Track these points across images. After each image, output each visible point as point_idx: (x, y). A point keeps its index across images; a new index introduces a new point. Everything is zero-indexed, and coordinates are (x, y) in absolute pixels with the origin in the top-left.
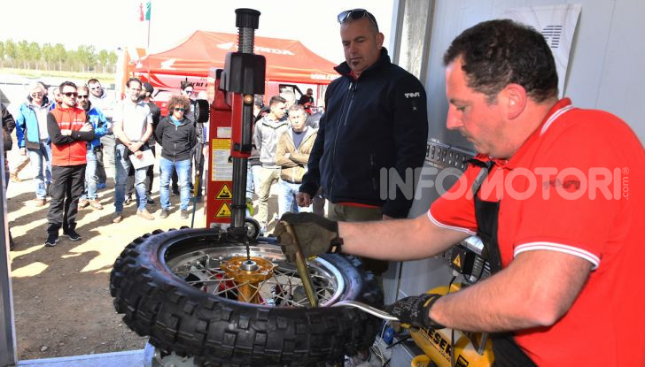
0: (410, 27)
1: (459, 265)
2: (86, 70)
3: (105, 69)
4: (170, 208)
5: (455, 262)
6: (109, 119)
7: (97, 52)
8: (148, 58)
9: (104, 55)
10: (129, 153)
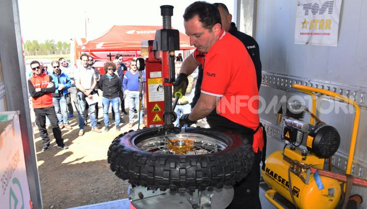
0: (245, 10)
1: (289, 137)
2: (51, 53)
3: (61, 52)
4: (110, 125)
5: (286, 136)
6: (72, 79)
7: (56, 43)
8: (88, 43)
9: (60, 44)
10: (85, 96)
